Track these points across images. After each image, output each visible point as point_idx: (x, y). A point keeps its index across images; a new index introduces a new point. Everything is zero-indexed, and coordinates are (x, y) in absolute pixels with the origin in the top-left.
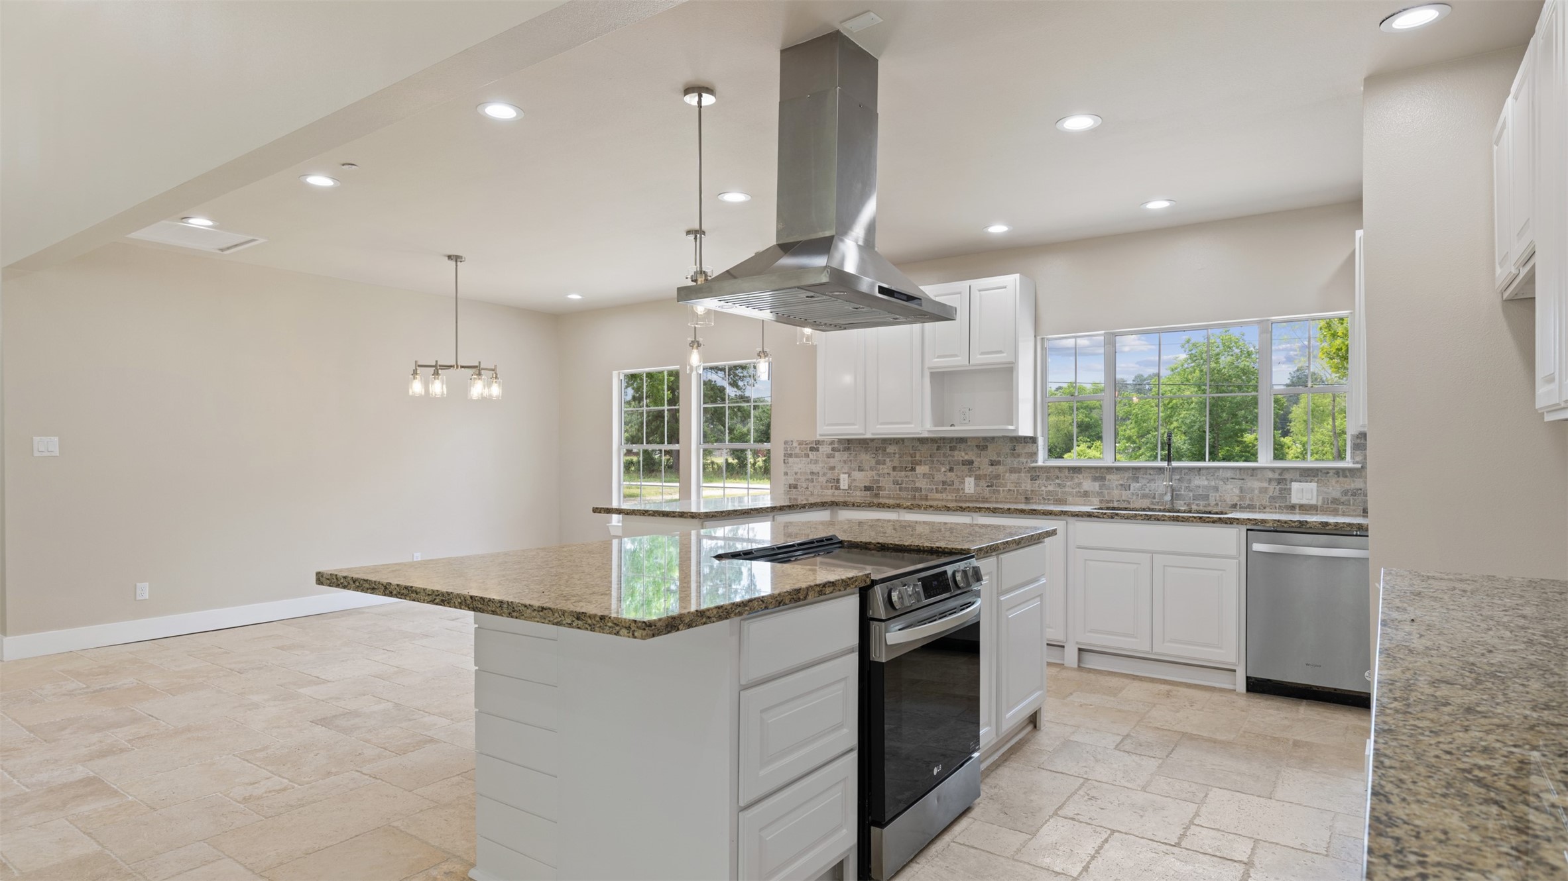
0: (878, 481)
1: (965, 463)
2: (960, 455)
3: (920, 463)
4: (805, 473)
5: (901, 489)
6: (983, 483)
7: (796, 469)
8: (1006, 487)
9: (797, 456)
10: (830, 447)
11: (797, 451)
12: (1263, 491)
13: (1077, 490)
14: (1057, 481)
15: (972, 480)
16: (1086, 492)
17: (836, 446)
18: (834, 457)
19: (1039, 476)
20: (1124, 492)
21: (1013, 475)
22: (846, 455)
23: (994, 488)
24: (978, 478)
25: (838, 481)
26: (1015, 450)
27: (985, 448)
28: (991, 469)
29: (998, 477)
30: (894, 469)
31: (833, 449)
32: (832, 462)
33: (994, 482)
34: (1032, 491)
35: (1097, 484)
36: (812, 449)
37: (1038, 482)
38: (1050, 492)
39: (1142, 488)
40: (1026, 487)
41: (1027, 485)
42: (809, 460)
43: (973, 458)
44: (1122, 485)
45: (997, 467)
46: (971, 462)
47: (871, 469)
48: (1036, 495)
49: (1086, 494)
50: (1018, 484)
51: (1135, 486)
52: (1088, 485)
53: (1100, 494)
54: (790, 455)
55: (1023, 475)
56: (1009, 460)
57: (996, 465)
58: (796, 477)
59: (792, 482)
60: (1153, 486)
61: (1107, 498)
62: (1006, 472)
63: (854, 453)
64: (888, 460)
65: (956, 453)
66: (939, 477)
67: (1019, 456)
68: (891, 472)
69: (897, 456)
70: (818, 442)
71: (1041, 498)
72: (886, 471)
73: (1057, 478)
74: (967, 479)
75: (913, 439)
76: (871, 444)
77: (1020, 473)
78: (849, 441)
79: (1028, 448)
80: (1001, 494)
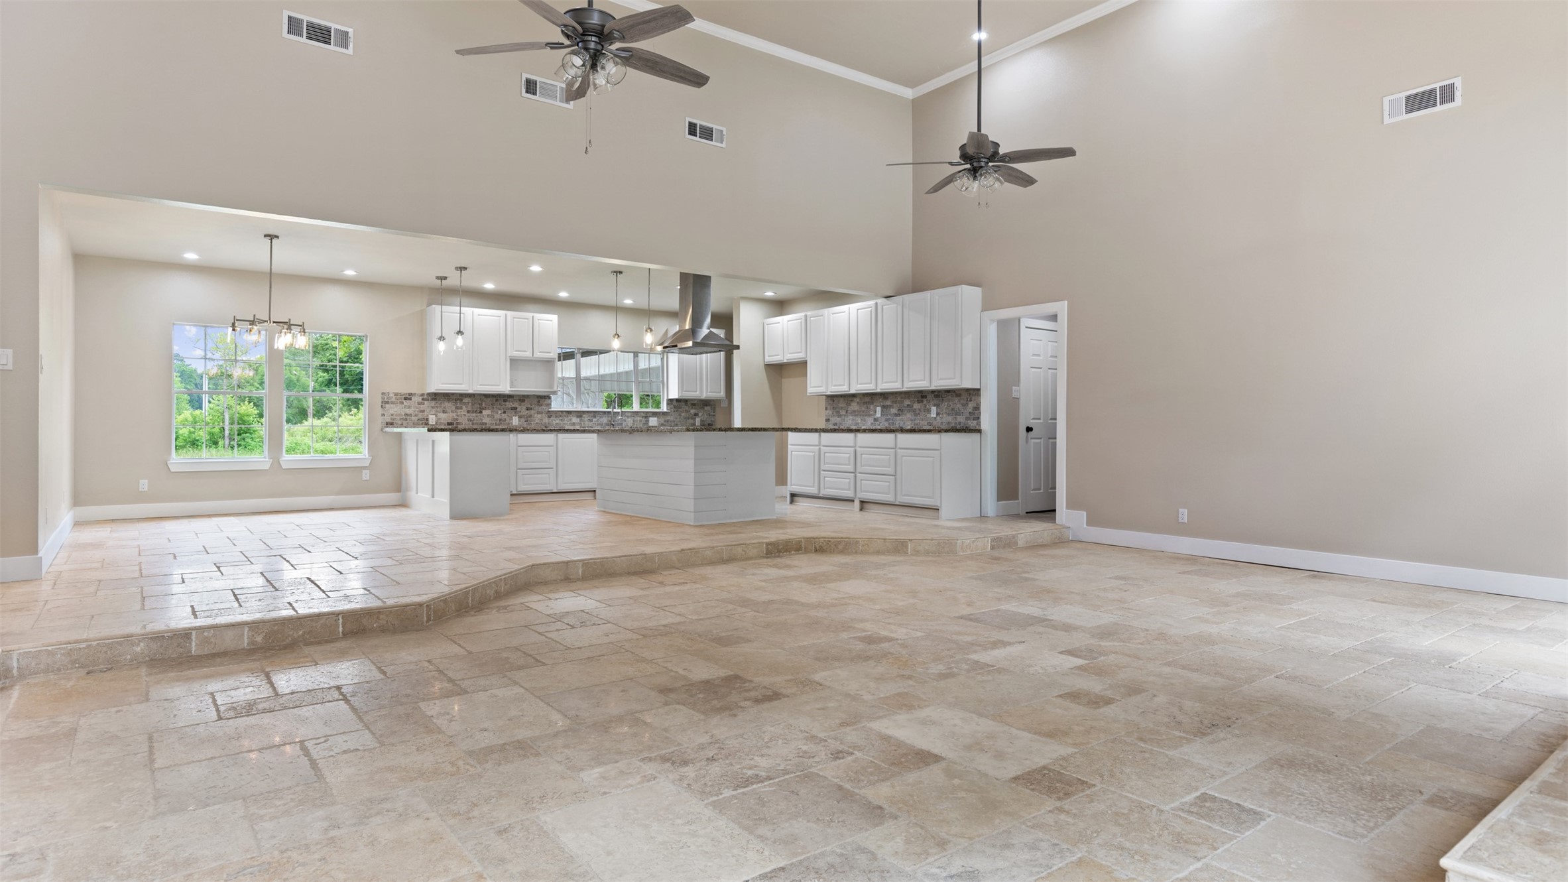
0: (457, 419)
1: (512, 409)
2: (509, 405)
3: (485, 408)
4: (400, 415)
5: (473, 424)
6: (523, 420)
7: (392, 411)
8: (537, 422)
9: (393, 403)
10: (421, 398)
11: (393, 399)
12: (641, 421)
13: (570, 422)
14: (561, 418)
15: (517, 418)
16: (574, 423)
17: (425, 397)
18: (424, 404)
19: (552, 415)
20: (590, 423)
21: (539, 415)
22: (433, 403)
23: (529, 422)
24: (520, 417)
25: (427, 419)
26: (539, 402)
27: (524, 401)
28: (527, 412)
29: (531, 416)
30: (468, 412)
31: (423, 399)
32: (422, 408)
33: (529, 419)
34: (549, 423)
35: (578, 419)
36: (405, 399)
37: (552, 418)
38: (557, 423)
39: (597, 421)
41: (546, 420)
42: (403, 406)
43: (517, 406)
44: (589, 420)
46: (516, 408)
47: (452, 412)
48: (551, 425)
50: (541, 420)
51: (594, 420)
52: (575, 420)
53: (580, 424)
54: (388, 403)
56: (536, 407)
57: (529, 410)
58: (393, 417)
59: (389, 420)
60: (602, 420)
61: (583, 426)
62: (535, 414)
63: (440, 402)
64: (464, 406)
65: (507, 403)
66: (497, 416)
67: (541, 405)
68: (466, 414)
69: (470, 404)
70: (411, 394)
71: (553, 426)
72: (462, 413)
73: (561, 416)
74: (514, 417)
75: (480, 395)
76: (452, 397)
77: (543, 414)
78: (436, 394)
79: (547, 401)
80: (533, 425)
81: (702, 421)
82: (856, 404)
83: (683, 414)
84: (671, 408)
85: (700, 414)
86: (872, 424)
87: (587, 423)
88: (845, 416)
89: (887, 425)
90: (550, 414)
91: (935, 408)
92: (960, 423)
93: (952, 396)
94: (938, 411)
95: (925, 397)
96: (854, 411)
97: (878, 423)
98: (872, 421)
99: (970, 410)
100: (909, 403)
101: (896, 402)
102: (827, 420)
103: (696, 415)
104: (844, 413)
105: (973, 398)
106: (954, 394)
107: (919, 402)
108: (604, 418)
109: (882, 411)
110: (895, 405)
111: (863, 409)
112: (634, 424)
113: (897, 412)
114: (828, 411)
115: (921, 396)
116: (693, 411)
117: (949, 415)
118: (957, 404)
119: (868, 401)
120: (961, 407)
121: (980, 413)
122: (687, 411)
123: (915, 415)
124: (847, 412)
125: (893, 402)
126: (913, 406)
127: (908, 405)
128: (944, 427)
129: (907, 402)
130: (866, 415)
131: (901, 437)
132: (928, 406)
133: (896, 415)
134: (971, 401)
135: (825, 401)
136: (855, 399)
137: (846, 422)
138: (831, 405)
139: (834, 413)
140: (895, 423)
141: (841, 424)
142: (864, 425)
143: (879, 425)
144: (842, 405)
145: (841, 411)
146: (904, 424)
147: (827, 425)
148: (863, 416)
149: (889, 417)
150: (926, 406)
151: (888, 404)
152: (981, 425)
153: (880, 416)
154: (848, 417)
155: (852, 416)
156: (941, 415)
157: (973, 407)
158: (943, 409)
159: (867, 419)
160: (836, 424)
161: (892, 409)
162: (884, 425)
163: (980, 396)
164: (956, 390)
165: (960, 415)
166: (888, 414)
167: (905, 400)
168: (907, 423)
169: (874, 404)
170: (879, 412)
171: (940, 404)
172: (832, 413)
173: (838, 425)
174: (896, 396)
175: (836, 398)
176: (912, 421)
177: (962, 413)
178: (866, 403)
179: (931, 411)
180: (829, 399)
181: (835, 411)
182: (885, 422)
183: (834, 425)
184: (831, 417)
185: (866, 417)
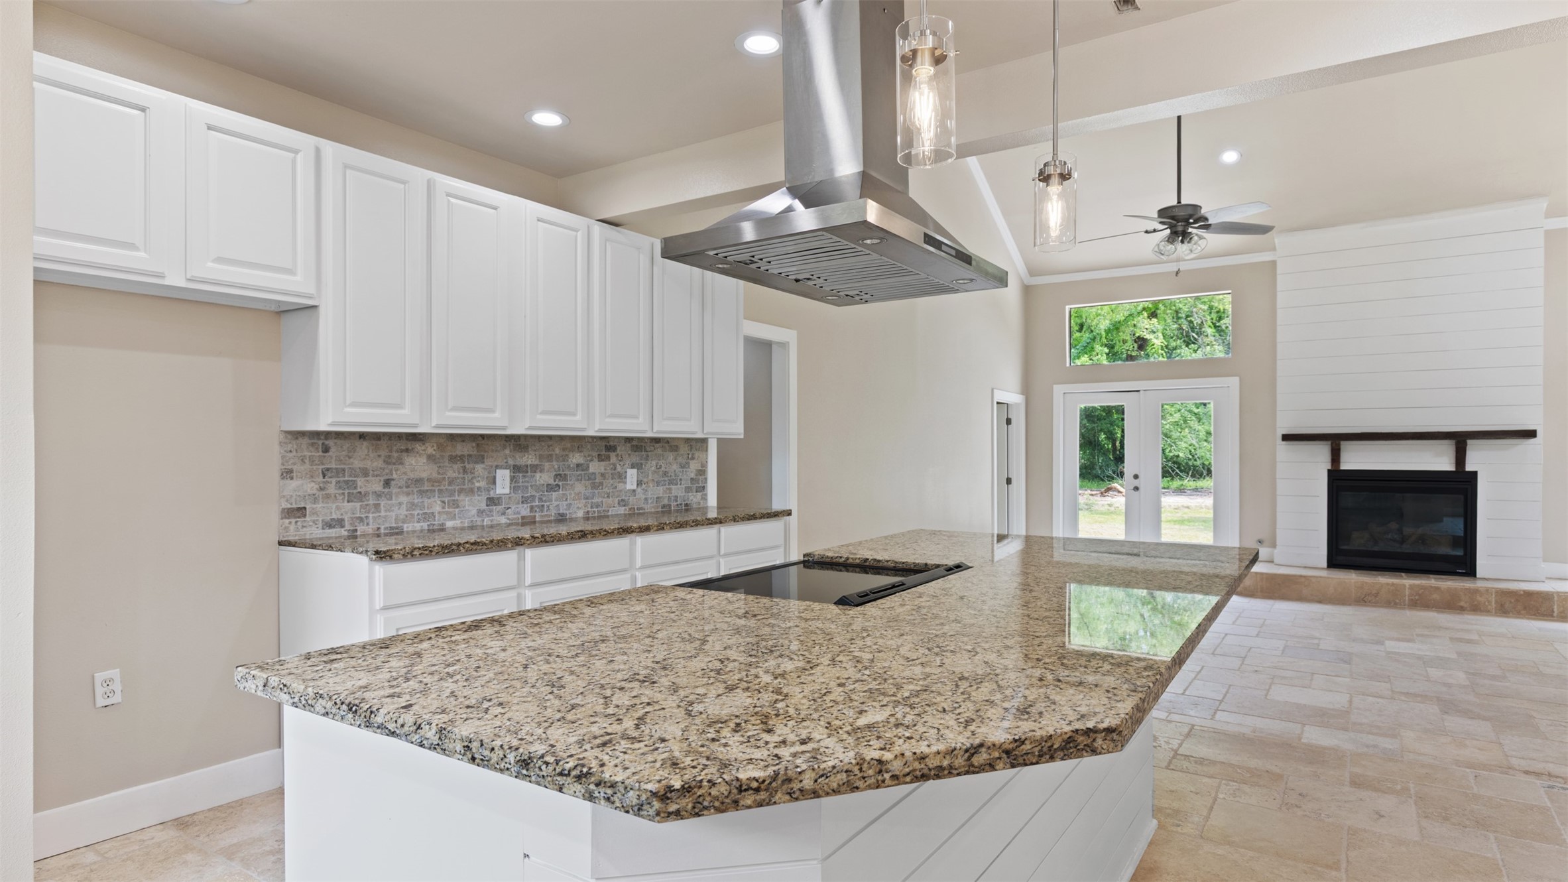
82: (423, 460)
86: (480, 512)
88: (378, 495)
89: (525, 511)
91: (635, 471)
92: (676, 498)
93: (663, 448)
94: (641, 478)
95: (614, 449)
96: (419, 481)
97: (499, 508)
98: (483, 506)
99: (693, 475)
100: (581, 461)
101: (549, 458)
104: (378, 487)
105: (697, 454)
106: (666, 446)
107: (601, 458)
109: (512, 479)
110: (547, 465)
111: (451, 474)
113: (551, 482)
114: (293, 484)
115: (606, 446)
117: (658, 483)
118: (672, 464)
120: (678, 470)
121: (706, 479)
123: (594, 486)
124: (387, 483)
125: (541, 457)
126: (588, 467)
127: (578, 465)
129: (576, 458)
130: (460, 491)
132: (619, 468)
133: (551, 488)
134: (693, 458)
135: (277, 448)
136: (418, 447)
137: (383, 514)
138: (312, 462)
139: (332, 489)
140: (548, 507)
141: (361, 519)
142: (454, 518)
143: (504, 514)
144: (368, 464)
145: (360, 482)
146: (569, 505)
147: (292, 527)
148: (452, 494)
149: (531, 492)
150: (615, 469)
151: (529, 462)
152: (706, 500)
153: (507, 491)
154: (391, 499)
155: (408, 494)
156: (644, 486)
157: (697, 470)
158: (648, 475)
159: (465, 500)
160: (340, 523)
161: (538, 475)
162: (518, 513)
163: (707, 451)
164: (670, 438)
165: (677, 484)
166: (527, 488)
167: (571, 455)
168: (576, 504)
169: (488, 462)
170: (503, 482)
171: (642, 464)
172: (321, 489)
173: (348, 527)
174: (550, 443)
175: (339, 442)
176: (587, 499)
177: (681, 480)
178: (461, 458)
179: (625, 477)
180: (305, 441)
181: (334, 480)
182: (520, 506)
183: (330, 526)
184: (315, 500)
185: (462, 497)
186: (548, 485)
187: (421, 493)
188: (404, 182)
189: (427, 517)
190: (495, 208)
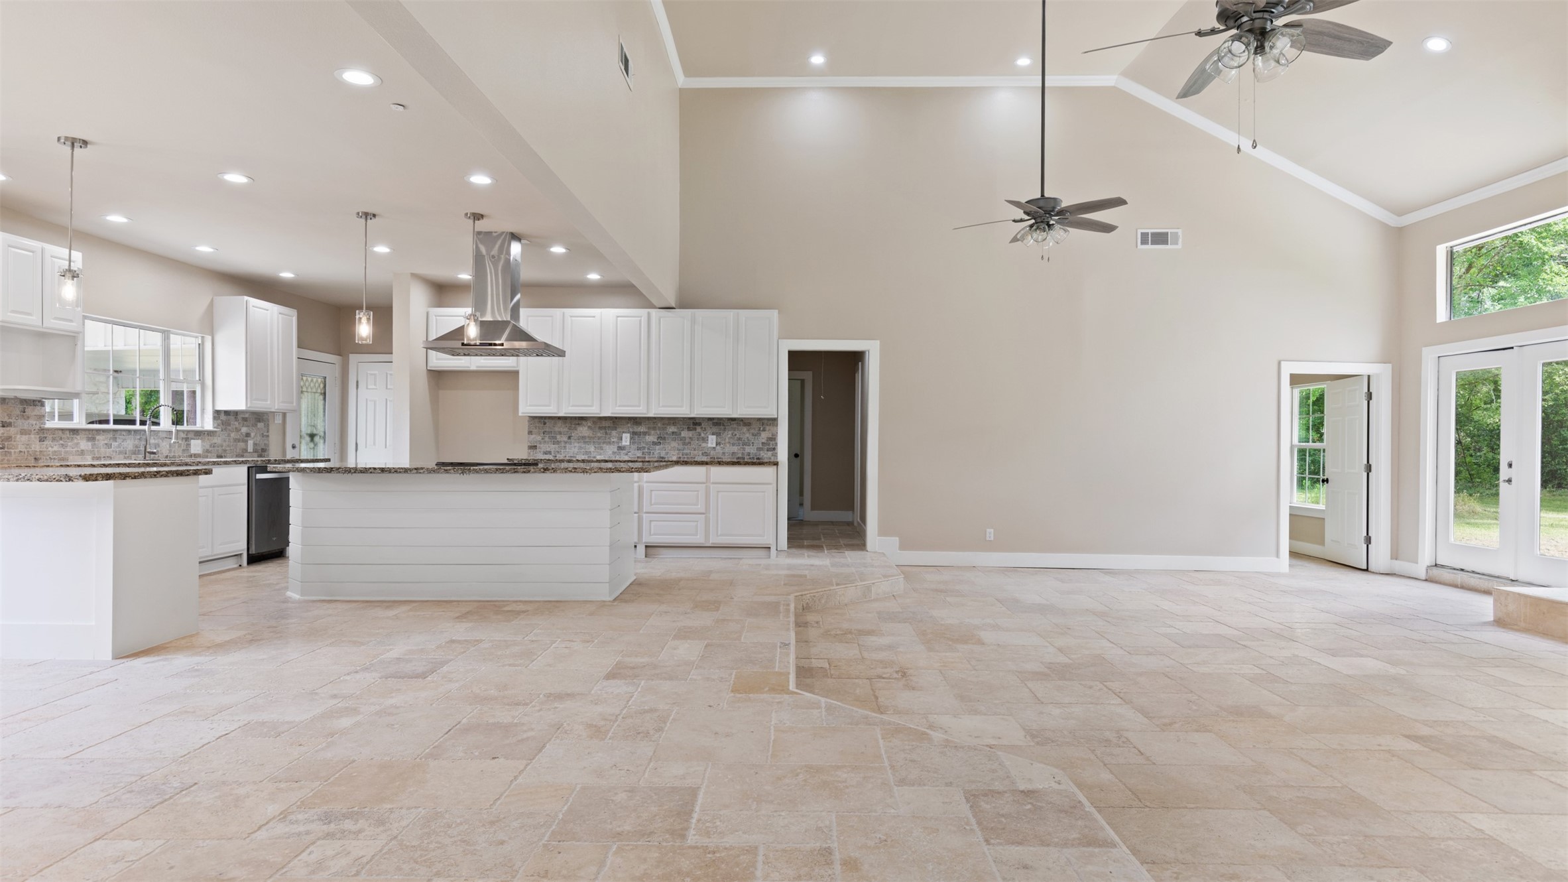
8: (17, 448)
13: (76, 449)
14: (61, 442)
19: (46, 437)
20: (108, 450)
21: (24, 436)
23: (6, 450)
26: (24, 412)
29: (9, 438)
33: (6, 443)
34: (41, 451)
35: (90, 444)
37: (46, 442)
38: (55, 452)
39: (119, 446)
40: (35, 448)
41: (36, 446)
44: (106, 444)
45: (8, 429)
48: (44, 455)
49: (82, 453)
50: (28, 444)
51: (115, 444)
52: (84, 445)
53: (92, 452)
55: (32, 436)
56: (19, 421)
57: (7, 426)
60: (125, 444)
62: (17, 434)
67: (28, 418)
71: (48, 458)
73: (61, 439)
77: (30, 434)
79: (37, 411)
80: (13, 456)
81: (255, 444)
82: (586, 428)
83: (233, 435)
84: (218, 425)
85: (252, 435)
86: (614, 453)
87: (103, 450)
88: (566, 443)
89: (639, 454)
90: (43, 433)
91: (714, 437)
92: (749, 454)
93: (738, 424)
94: (719, 440)
95: (700, 424)
96: (584, 437)
97: (624, 451)
98: (616, 450)
99: (764, 441)
100: (676, 430)
101: (654, 429)
102: (533, 447)
103: (248, 435)
104: (566, 439)
105: (767, 428)
106: (741, 423)
107: (689, 429)
108: (128, 442)
109: (631, 438)
110: (653, 432)
111: (599, 435)
112: (170, 451)
113: (656, 440)
114: (532, 437)
115: (694, 423)
116: (244, 430)
117: (733, 445)
118: (745, 434)
119: (607, 425)
120: (751, 437)
121: (776, 444)
122: (238, 430)
123: (684, 444)
124: (570, 438)
125: (649, 428)
126: (680, 434)
127: (673, 433)
128: (726, 459)
129: (672, 429)
130: (604, 443)
131: (715, 470)
132: (703, 435)
133: (654, 443)
134: (764, 430)
135: (527, 423)
136: (584, 422)
137: (567, 450)
138: (539, 428)
139: (547, 439)
140: (653, 453)
141: (558, 452)
142: (601, 455)
143: (627, 454)
144: (562, 430)
145: (558, 437)
146: (667, 453)
147: (532, 453)
148: (599, 443)
149: (643, 445)
150: (700, 435)
151: (642, 430)
152: (777, 456)
153: (628, 443)
154: (571, 444)
155: (579, 443)
156: (722, 446)
157: (767, 438)
158: (725, 439)
159: (606, 447)
160: (550, 453)
161: (647, 437)
162: (635, 455)
163: (777, 426)
164: (744, 418)
165: (749, 445)
166: (640, 443)
167: (668, 427)
168: (672, 452)
169: (619, 430)
170: (626, 439)
171: (720, 433)
172: (543, 439)
173: (553, 454)
174: (655, 421)
175: (550, 421)
176: (680, 450)
177: (753, 443)
178: (605, 428)
179: (708, 440)
180: (537, 420)
181: (548, 436)
182: (636, 451)
183: (546, 454)
184: (540, 443)
185: (605, 445)
186: (653, 442)
187: (585, 442)
188: (552, 316)
189: (587, 453)
190: (594, 317)
